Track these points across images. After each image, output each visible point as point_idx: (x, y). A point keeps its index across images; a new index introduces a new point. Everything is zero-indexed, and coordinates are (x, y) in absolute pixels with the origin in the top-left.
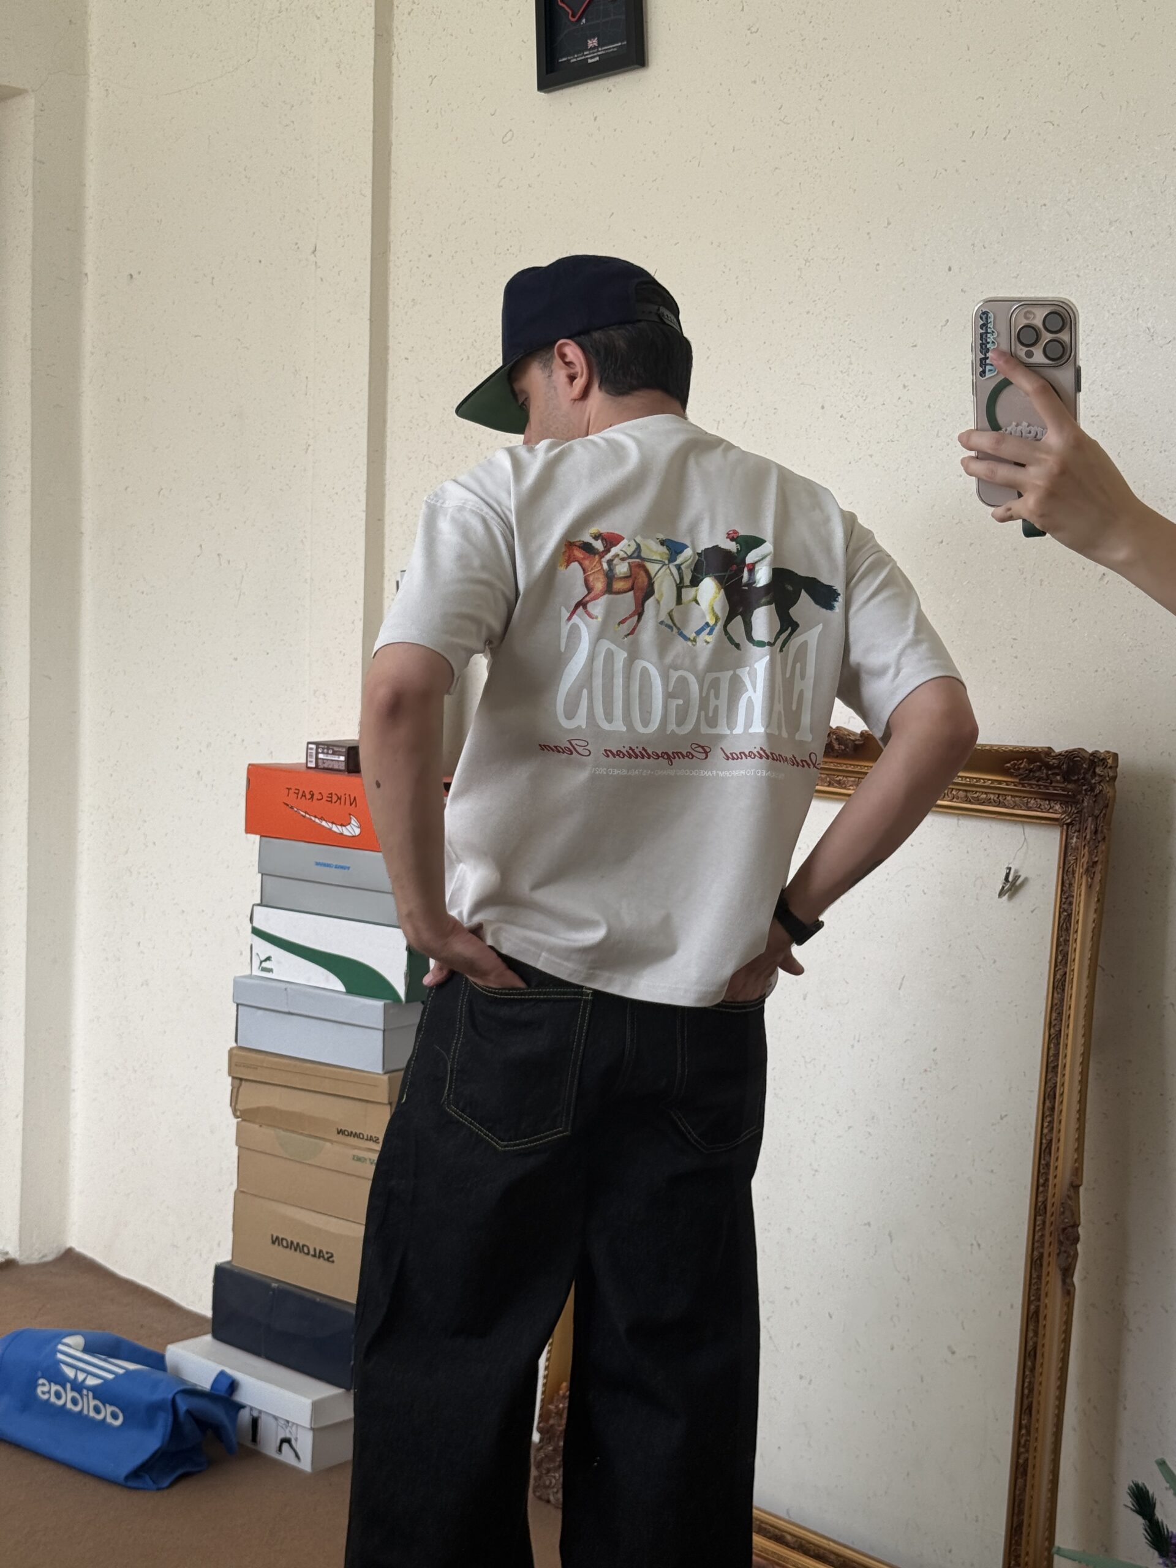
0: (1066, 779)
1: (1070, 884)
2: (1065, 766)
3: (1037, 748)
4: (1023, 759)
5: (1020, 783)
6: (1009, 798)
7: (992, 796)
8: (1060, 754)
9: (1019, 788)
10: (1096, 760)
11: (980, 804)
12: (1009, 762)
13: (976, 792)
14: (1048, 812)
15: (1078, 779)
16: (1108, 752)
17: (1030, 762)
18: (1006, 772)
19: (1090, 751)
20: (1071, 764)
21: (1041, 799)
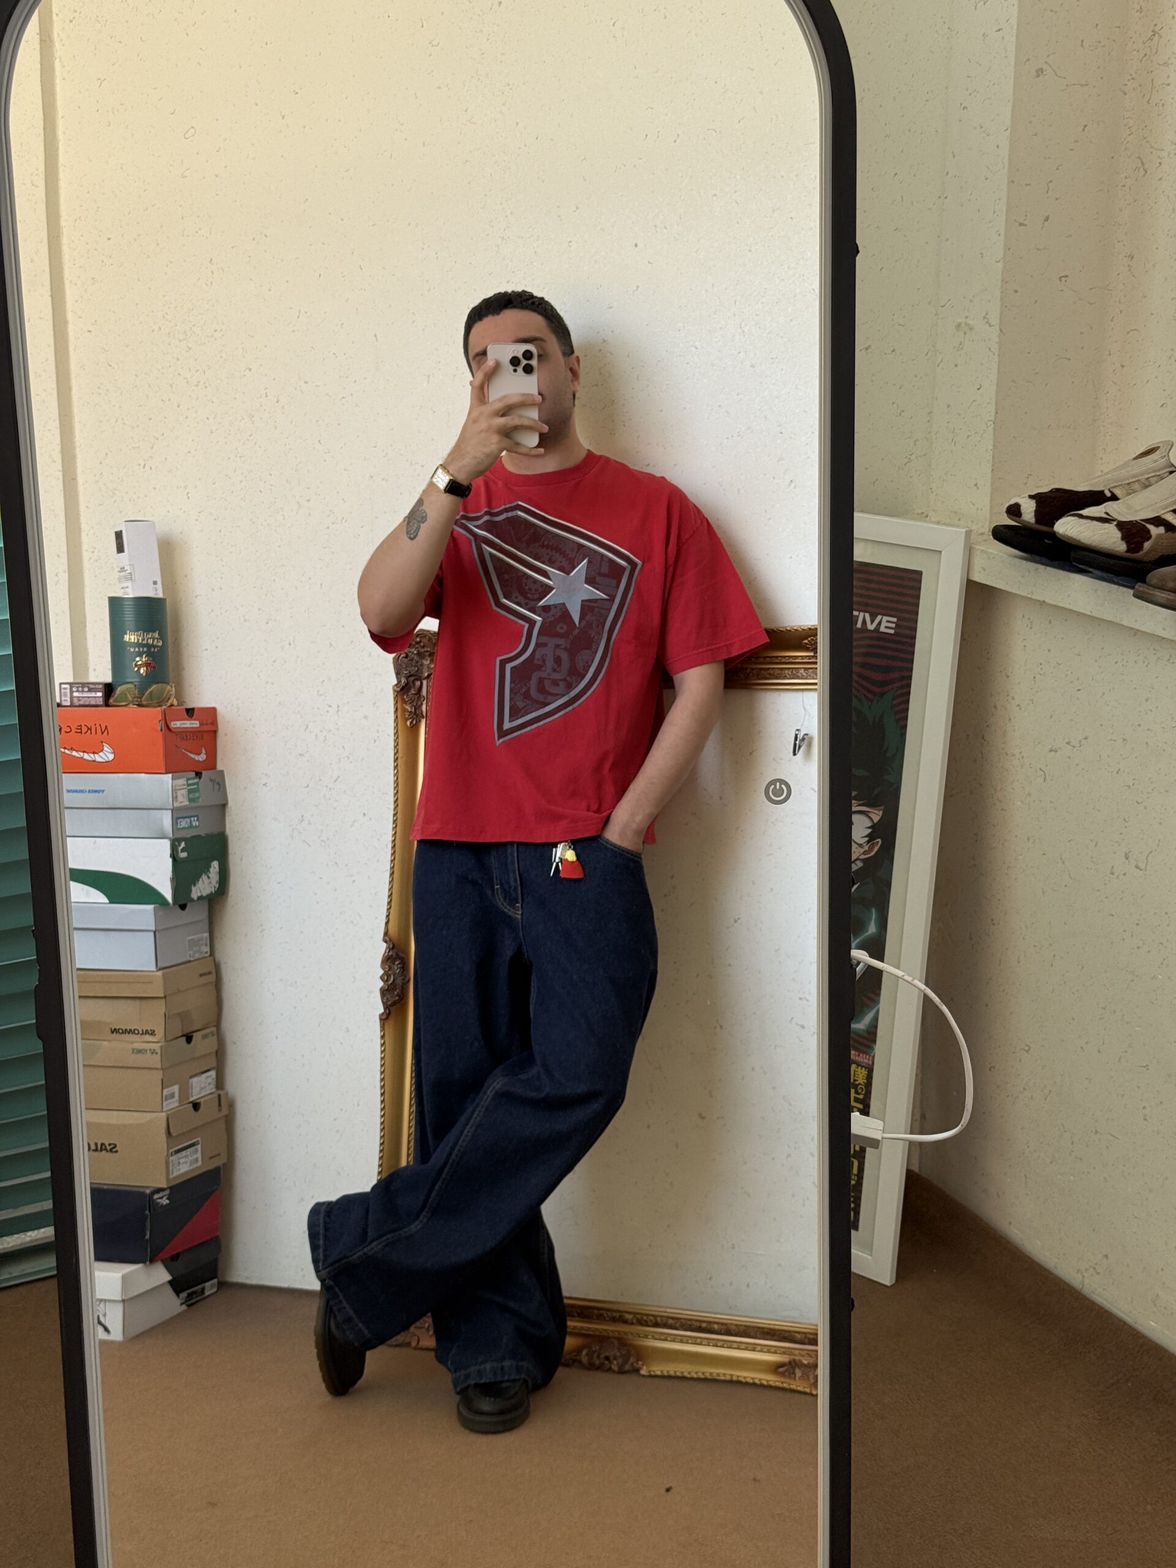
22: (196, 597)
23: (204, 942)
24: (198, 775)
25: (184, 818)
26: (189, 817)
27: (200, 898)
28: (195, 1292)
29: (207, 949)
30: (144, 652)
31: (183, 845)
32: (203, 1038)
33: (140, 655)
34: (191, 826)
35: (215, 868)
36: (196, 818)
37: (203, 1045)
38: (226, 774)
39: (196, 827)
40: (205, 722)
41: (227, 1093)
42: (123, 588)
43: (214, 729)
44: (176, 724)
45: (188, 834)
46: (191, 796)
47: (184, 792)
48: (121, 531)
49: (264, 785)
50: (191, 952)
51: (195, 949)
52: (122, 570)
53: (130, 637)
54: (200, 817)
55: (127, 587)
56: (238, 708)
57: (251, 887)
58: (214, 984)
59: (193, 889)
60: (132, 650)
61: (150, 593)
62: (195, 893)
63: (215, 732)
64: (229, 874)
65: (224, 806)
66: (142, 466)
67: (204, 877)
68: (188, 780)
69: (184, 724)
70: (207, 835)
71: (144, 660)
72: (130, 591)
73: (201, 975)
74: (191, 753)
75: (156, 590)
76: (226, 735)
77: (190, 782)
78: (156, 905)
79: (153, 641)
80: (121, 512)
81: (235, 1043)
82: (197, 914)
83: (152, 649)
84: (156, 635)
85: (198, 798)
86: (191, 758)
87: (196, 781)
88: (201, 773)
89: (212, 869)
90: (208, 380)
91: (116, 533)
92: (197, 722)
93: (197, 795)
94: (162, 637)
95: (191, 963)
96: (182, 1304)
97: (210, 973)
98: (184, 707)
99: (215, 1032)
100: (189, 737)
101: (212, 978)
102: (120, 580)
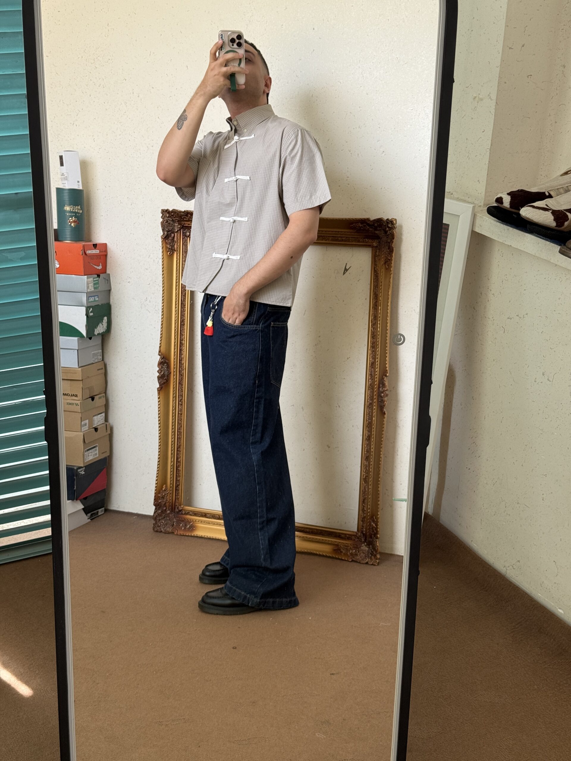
0: (376, 229)
1: (377, 269)
2: (376, 225)
3: (365, 219)
4: (358, 223)
5: (355, 232)
6: (350, 238)
7: (344, 238)
8: (374, 220)
9: (356, 234)
10: (389, 222)
11: (338, 241)
12: (352, 224)
13: (337, 237)
14: (366, 242)
15: (380, 230)
16: (394, 219)
17: (362, 223)
18: (351, 228)
19: (385, 219)
20: (378, 224)
21: (364, 238)
22: (98, 190)
23: (99, 354)
24: (99, 276)
25: (91, 297)
26: (94, 296)
27: (99, 334)
28: (93, 514)
29: (101, 357)
30: (73, 216)
31: (91, 309)
32: (99, 399)
33: (72, 218)
34: (95, 301)
35: (105, 320)
36: (97, 297)
37: (99, 401)
38: (111, 276)
39: (97, 301)
40: (101, 250)
41: (110, 424)
42: (63, 184)
43: (105, 254)
44: (89, 252)
45: (93, 304)
46: (95, 286)
47: (92, 284)
48: (62, 156)
49: (129, 282)
50: (94, 359)
51: (95, 357)
52: (63, 174)
53: (67, 208)
54: (99, 296)
55: (65, 183)
56: (117, 245)
57: (121, 330)
58: (104, 374)
59: (96, 330)
60: (68, 214)
61: (76, 187)
62: (96, 333)
63: (106, 256)
64: (112, 323)
65: (110, 291)
66: (72, 124)
67: (100, 324)
68: (94, 278)
69: (92, 252)
70: (102, 304)
71: (73, 219)
72: (68, 186)
73: (98, 370)
74: (95, 265)
75: (79, 186)
76: (111, 257)
77: (95, 279)
78: (79, 338)
79: (78, 210)
80: (61, 146)
81: (113, 401)
82: (97, 341)
83: (77, 214)
84: (79, 207)
85: (98, 287)
86: (95, 267)
87: (97, 279)
88: (100, 275)
89: (104, 321)
90: (105, 83)
91: (60, 156)
92: (98, 251)
93: (98, 286)
94: (81, 209)
95: (94, 364)
96: (88, 519)
97: (102, 369)
98: (92, 243)
99: (105, 396)
100: (94, 258)
101: (103, 371)
102: (62, 180)
